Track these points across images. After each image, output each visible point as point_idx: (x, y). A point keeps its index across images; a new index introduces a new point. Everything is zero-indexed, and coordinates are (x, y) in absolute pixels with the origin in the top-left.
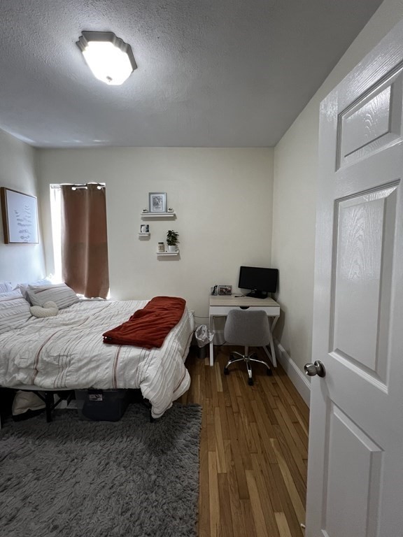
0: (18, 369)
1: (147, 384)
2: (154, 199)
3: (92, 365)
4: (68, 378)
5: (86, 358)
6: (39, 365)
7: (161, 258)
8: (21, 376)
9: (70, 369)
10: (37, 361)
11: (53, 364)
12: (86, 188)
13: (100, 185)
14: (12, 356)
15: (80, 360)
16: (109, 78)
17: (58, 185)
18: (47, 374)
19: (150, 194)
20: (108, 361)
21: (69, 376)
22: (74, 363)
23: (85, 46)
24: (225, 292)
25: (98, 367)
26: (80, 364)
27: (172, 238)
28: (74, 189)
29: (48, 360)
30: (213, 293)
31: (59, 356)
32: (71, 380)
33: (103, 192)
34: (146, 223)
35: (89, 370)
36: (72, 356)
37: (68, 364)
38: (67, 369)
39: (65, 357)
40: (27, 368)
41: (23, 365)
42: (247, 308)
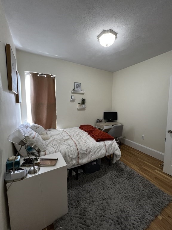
0: (72, 159)
1: (118, 151)
2: (76, 85)
3: (99, 150)
4: (92, 157)
5: (96, 148)
6: (80, 155)
7: (78, 110)
8: (74, 162)
9: (92, 153)
10: (78, 154)
11: (85, 153)
12: (45, 76)
13: (52, 76)
14: (67, 155)
15: (94, 149)
16: (107, 45)
17: (29, 72)
18: (82, 158)
19: (75, 83)
20: (103, 147)
21: (93, 156)
22: (93, 151)
23: (107, 33)
24: (100, 121)
25: (100, 150)
26: (95, 151)
27: (83, 102)
28: (38, 75)
29: (83, 152)
30: (97, 122)
31: (86, 150)
32: (93, 157)
33: (53, 79)
34: (73, 95)
35: (98, 152)
36: (91, 149)
37: (91, 152)
38: (90, 154)
39: (88, 150)
40: (75, 158)
41: (74, 157)
42: (114, 125)
